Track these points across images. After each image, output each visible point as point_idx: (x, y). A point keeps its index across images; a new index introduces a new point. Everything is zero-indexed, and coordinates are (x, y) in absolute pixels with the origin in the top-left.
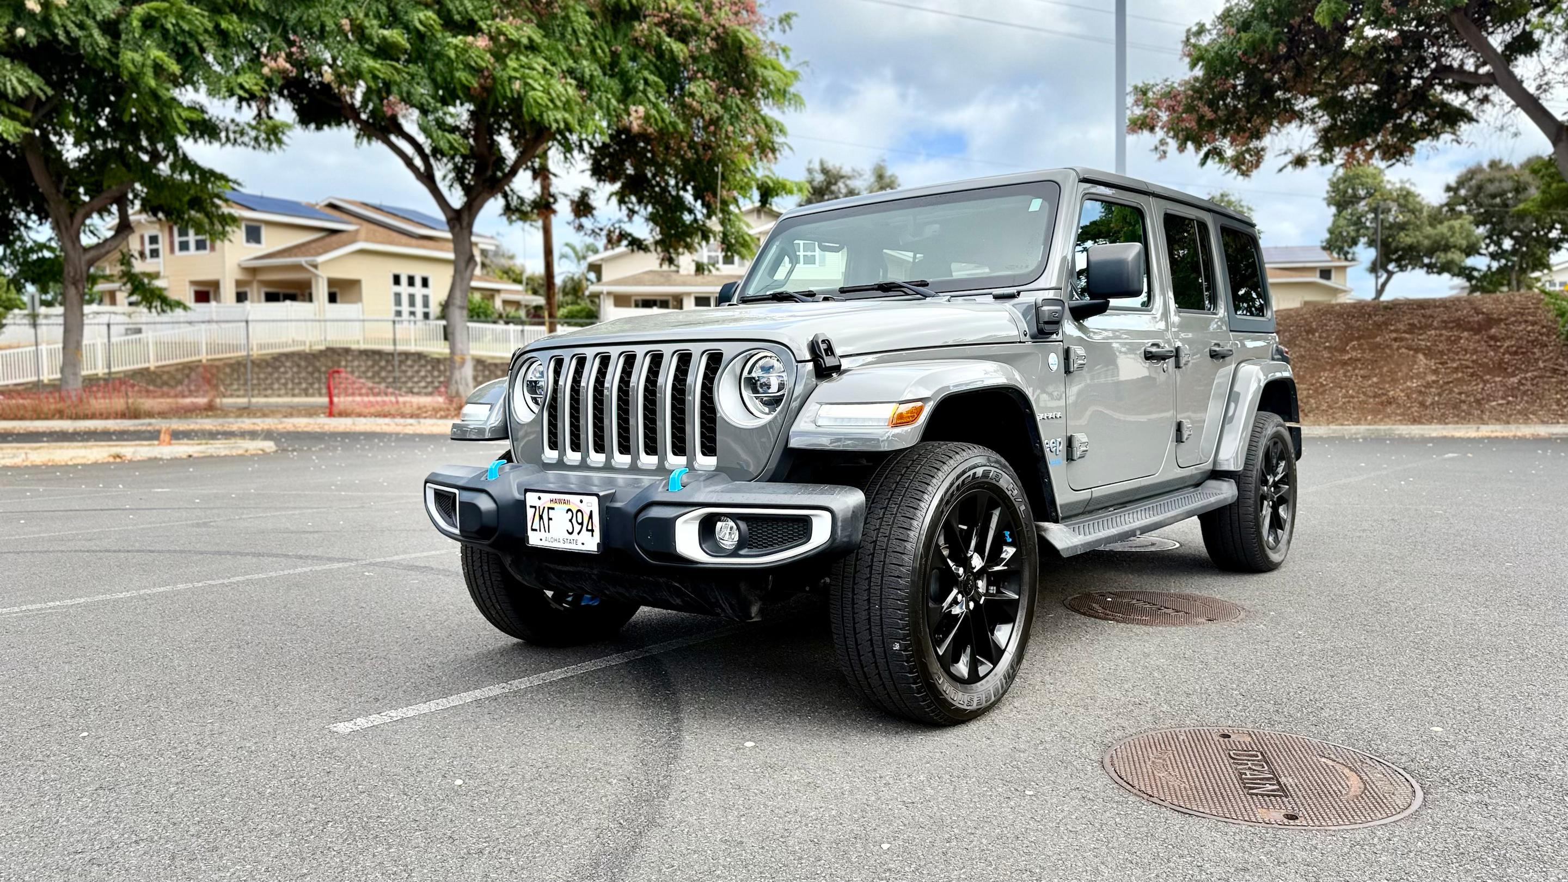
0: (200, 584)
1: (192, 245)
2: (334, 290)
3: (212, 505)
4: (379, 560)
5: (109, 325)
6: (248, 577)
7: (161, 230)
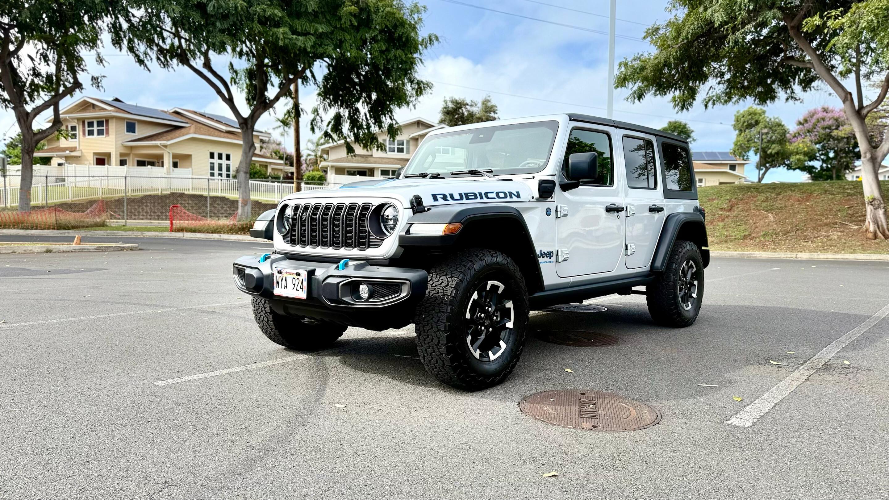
0: (93, 317)
1: (96, 132)
2: (176, 160)
3: (101, 278)
4: (188, 307)
5: (47, 177)
6: (119, 314)
7: (78, 123)
